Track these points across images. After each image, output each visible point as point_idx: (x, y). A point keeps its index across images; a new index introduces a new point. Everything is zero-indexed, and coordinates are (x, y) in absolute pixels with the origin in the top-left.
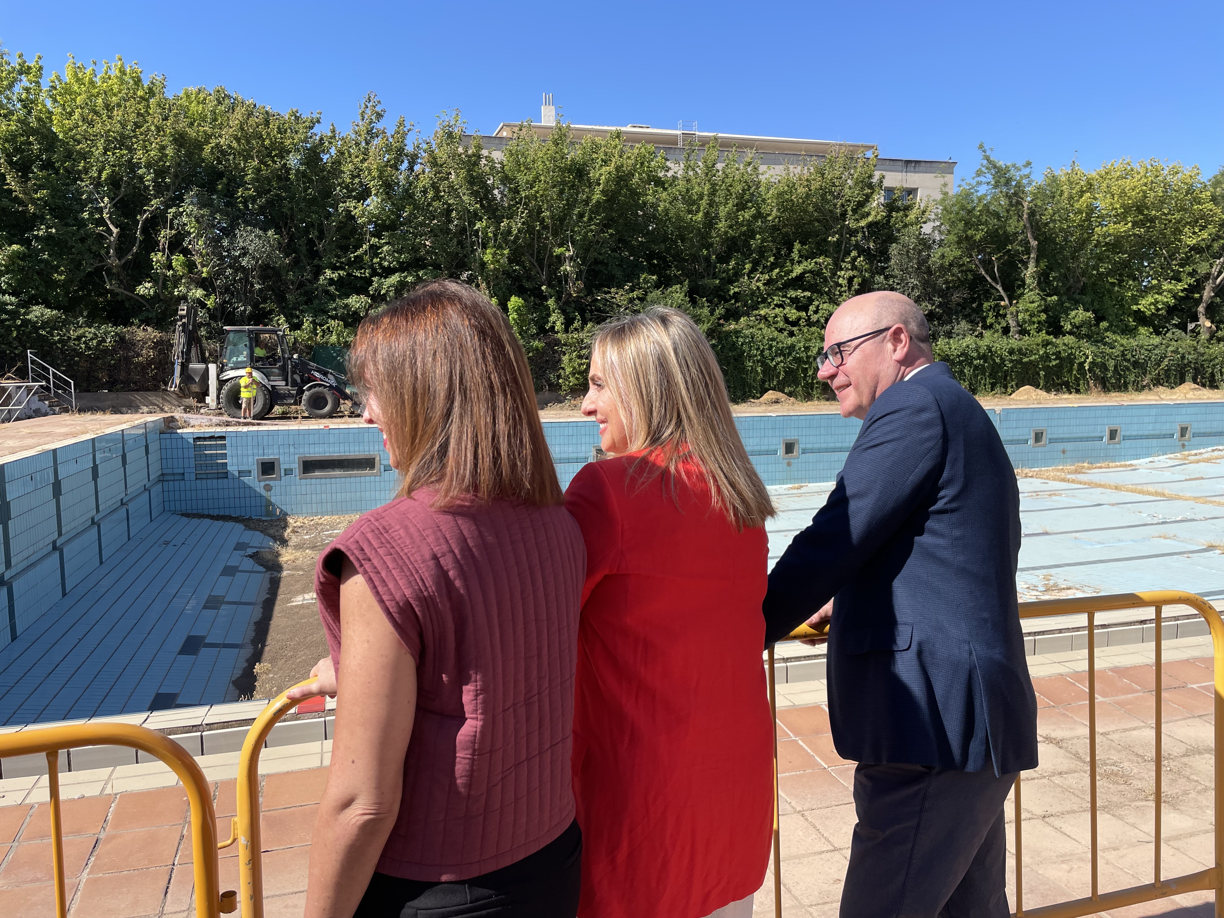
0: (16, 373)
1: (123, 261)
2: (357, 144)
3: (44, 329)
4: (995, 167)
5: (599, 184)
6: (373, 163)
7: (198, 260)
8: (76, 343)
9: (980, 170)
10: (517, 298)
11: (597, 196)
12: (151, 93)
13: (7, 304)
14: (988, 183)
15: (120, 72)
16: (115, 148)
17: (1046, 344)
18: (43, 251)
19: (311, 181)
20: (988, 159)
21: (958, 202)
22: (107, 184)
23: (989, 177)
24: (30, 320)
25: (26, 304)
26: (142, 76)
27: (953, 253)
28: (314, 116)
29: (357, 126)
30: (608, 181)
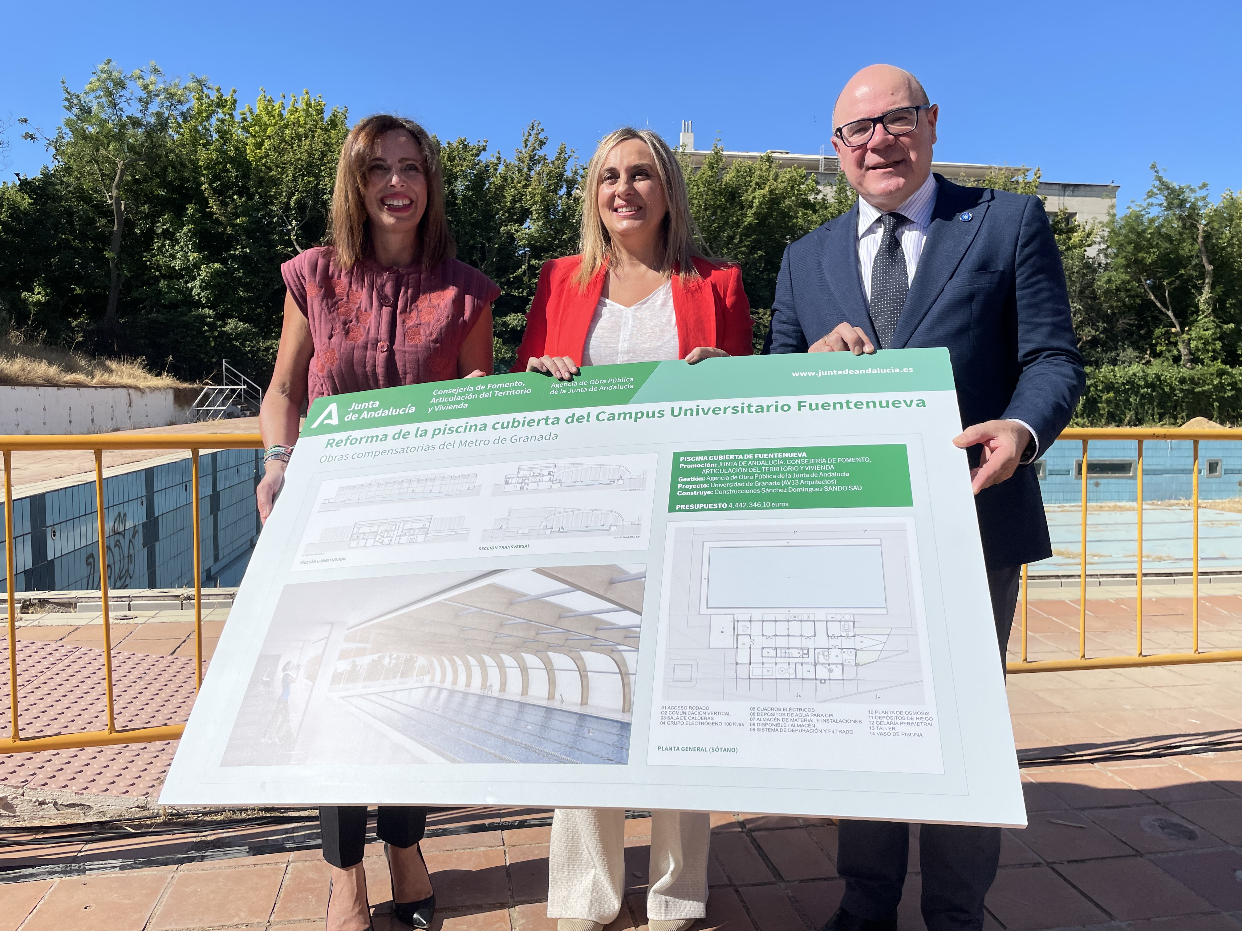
0: (212, 379)
2: (520, 170)
3: (237, 340)
4: (1168, 188)
5: (751, 207)
6: (536, 188)
8: (265, 354)
9: (1152, 191)
11: (749, 219)
12: (333, 124)
13: (207, 317)
14: (1161, 205)
15: (307, 105)
17: (1221, 373)
18: (238, 270)
19: (475, 205)
20: (1160, 179)
21: (1127, 224)
22: (295, 209)
23: (1161, 199)
24: (225, 332)
25: (223, 317)
26: (325, 109)
27: (1120, 277)
28: (481, 144)
29: (521, 153)
30: (761, 204)
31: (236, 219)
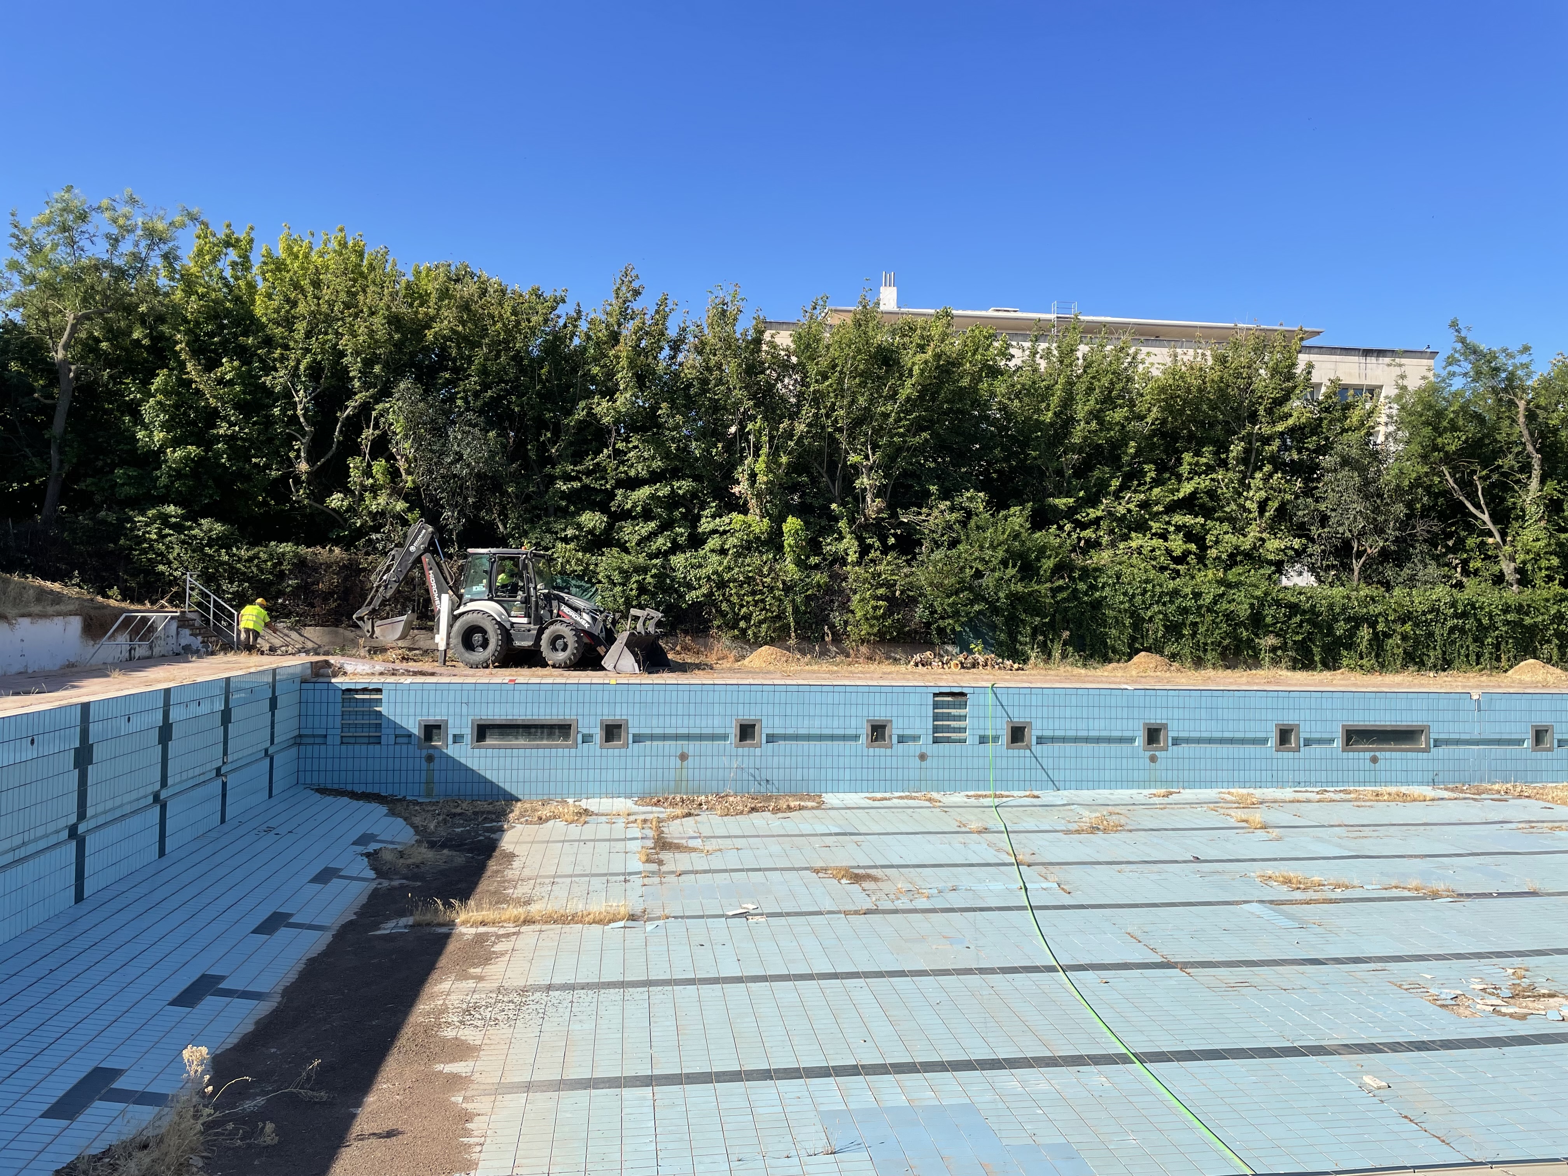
0: (170, 600)
1: (316, 467)
2: (608, 327)
3: (211, 546)
4: (1475, 352)
5: (911, 375)
7: (402, 464)
8: (248, 565)
9: (1452, 356)
10: (794, 519)
13: (171, 517)
14: (1465, 375)
15: (341, 245)
17: (1560, 599)
20: (1463, 341)
21: (1421, 400)
22: (305, 375)
23: (1467, 367)
24: (195, 537)
25: (194, 516)
26: (366, 250)
27: (1415, 469)
28: (558, 294)
29: (610, 305)
30: (922, 371)
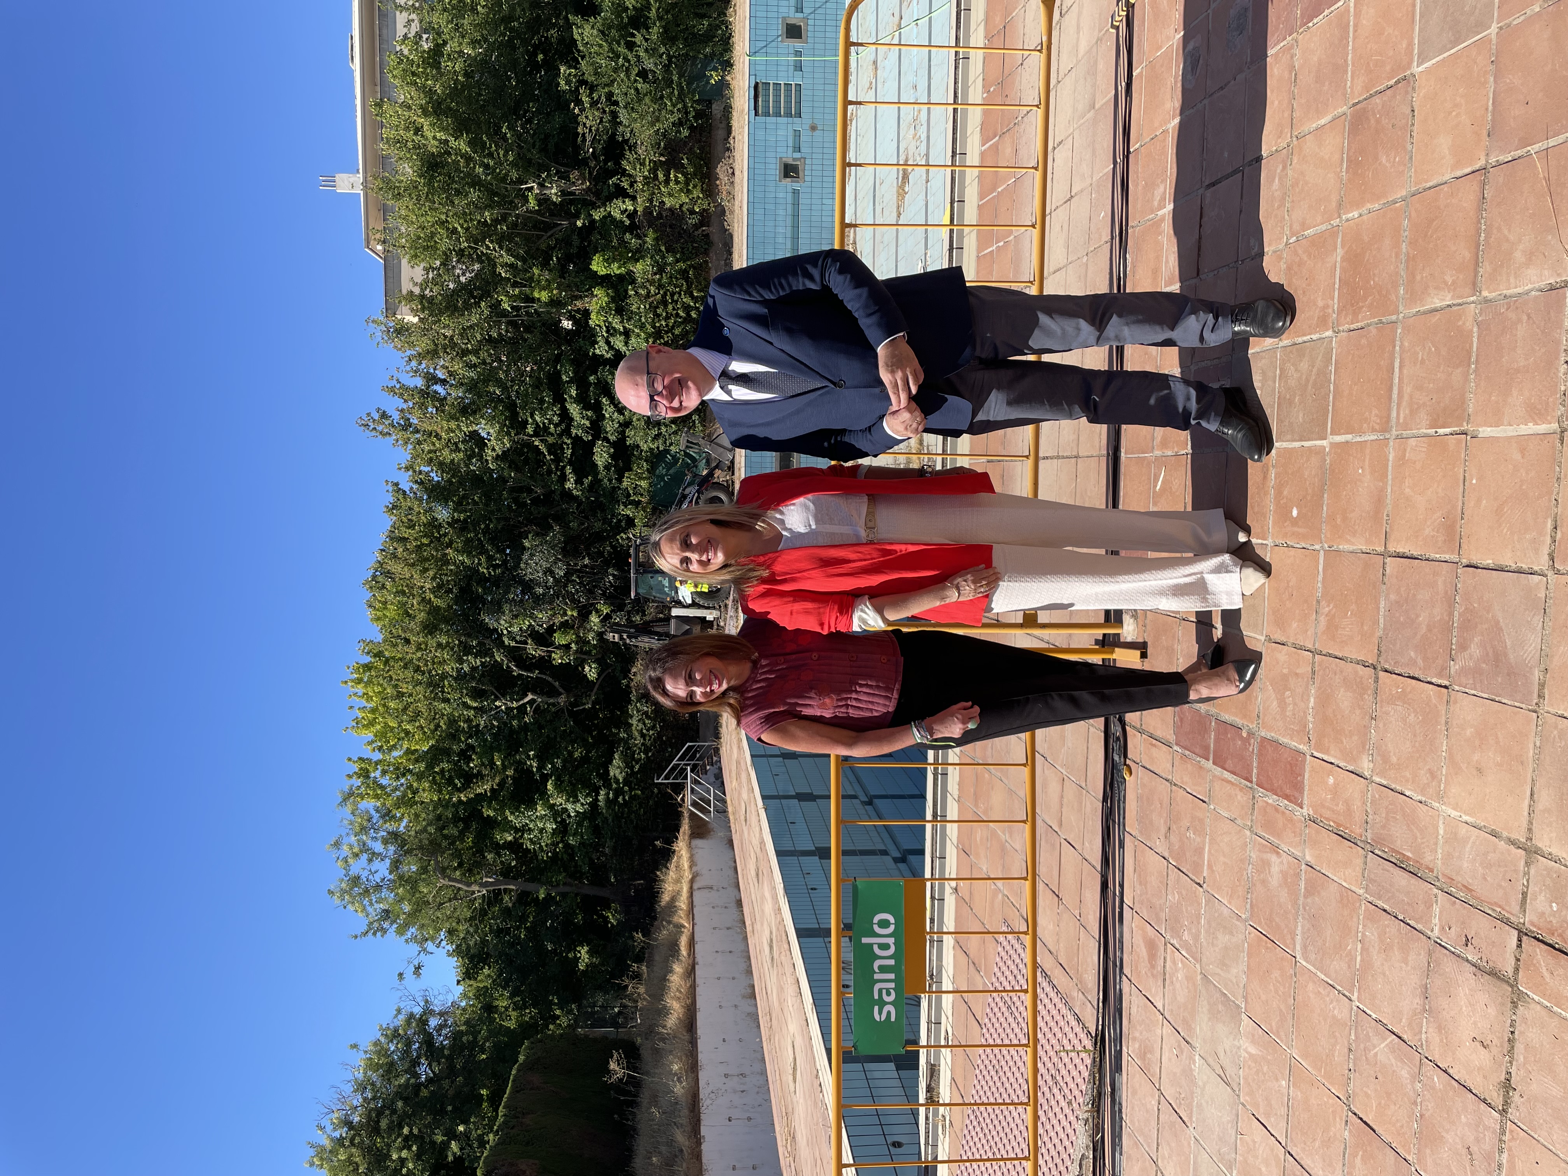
0: (678, 794)
1: (563, 691)
2: (419, 443)
3: (633, 767)
5: (446, 142)
6: (441, 425)
7: (558, 620)
8: (648, 738)
10: (593, 262)
11: (462, 145)
12: (379, 655)
13: (608, 798)
15: (359, 683)
16: (443, 692)
18: (552, 764)
19: (465, 497)
22: (482, 702)
24: (624, 779)
25: (607, 782)
26: (362, 662)
28: (391, 489)
29: (397, 441)
30: (443, 129)
31: (495, 764)
